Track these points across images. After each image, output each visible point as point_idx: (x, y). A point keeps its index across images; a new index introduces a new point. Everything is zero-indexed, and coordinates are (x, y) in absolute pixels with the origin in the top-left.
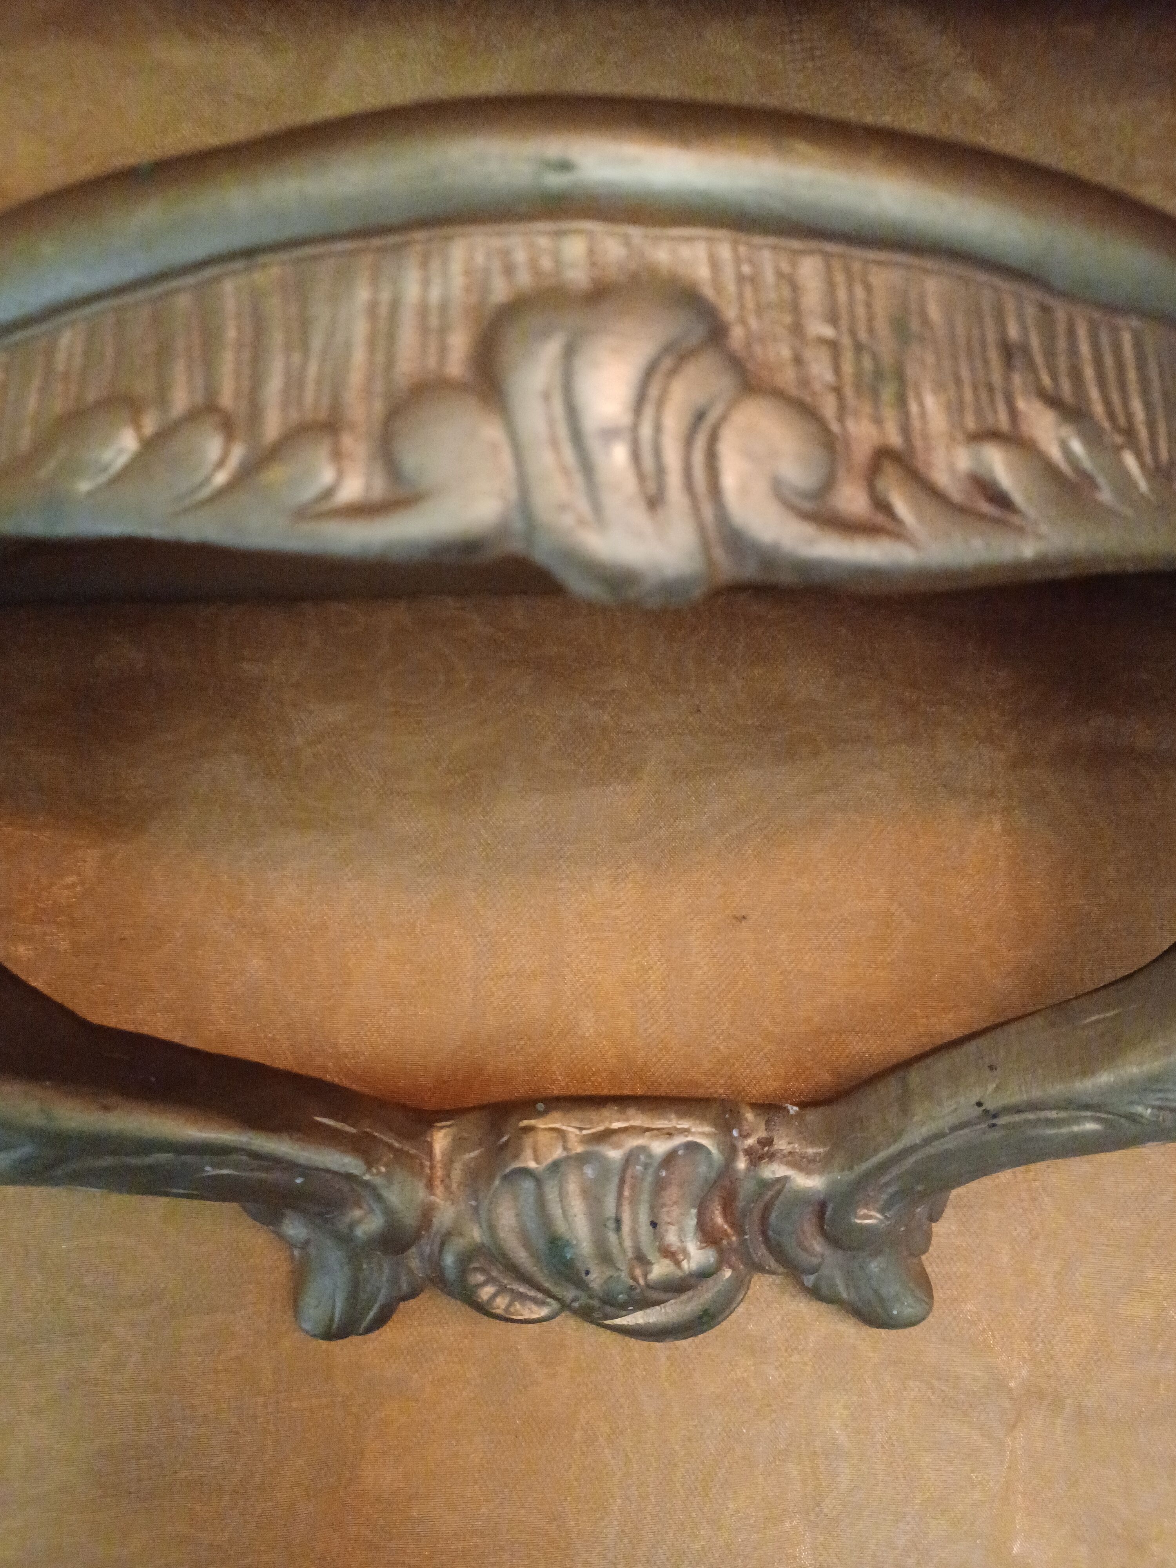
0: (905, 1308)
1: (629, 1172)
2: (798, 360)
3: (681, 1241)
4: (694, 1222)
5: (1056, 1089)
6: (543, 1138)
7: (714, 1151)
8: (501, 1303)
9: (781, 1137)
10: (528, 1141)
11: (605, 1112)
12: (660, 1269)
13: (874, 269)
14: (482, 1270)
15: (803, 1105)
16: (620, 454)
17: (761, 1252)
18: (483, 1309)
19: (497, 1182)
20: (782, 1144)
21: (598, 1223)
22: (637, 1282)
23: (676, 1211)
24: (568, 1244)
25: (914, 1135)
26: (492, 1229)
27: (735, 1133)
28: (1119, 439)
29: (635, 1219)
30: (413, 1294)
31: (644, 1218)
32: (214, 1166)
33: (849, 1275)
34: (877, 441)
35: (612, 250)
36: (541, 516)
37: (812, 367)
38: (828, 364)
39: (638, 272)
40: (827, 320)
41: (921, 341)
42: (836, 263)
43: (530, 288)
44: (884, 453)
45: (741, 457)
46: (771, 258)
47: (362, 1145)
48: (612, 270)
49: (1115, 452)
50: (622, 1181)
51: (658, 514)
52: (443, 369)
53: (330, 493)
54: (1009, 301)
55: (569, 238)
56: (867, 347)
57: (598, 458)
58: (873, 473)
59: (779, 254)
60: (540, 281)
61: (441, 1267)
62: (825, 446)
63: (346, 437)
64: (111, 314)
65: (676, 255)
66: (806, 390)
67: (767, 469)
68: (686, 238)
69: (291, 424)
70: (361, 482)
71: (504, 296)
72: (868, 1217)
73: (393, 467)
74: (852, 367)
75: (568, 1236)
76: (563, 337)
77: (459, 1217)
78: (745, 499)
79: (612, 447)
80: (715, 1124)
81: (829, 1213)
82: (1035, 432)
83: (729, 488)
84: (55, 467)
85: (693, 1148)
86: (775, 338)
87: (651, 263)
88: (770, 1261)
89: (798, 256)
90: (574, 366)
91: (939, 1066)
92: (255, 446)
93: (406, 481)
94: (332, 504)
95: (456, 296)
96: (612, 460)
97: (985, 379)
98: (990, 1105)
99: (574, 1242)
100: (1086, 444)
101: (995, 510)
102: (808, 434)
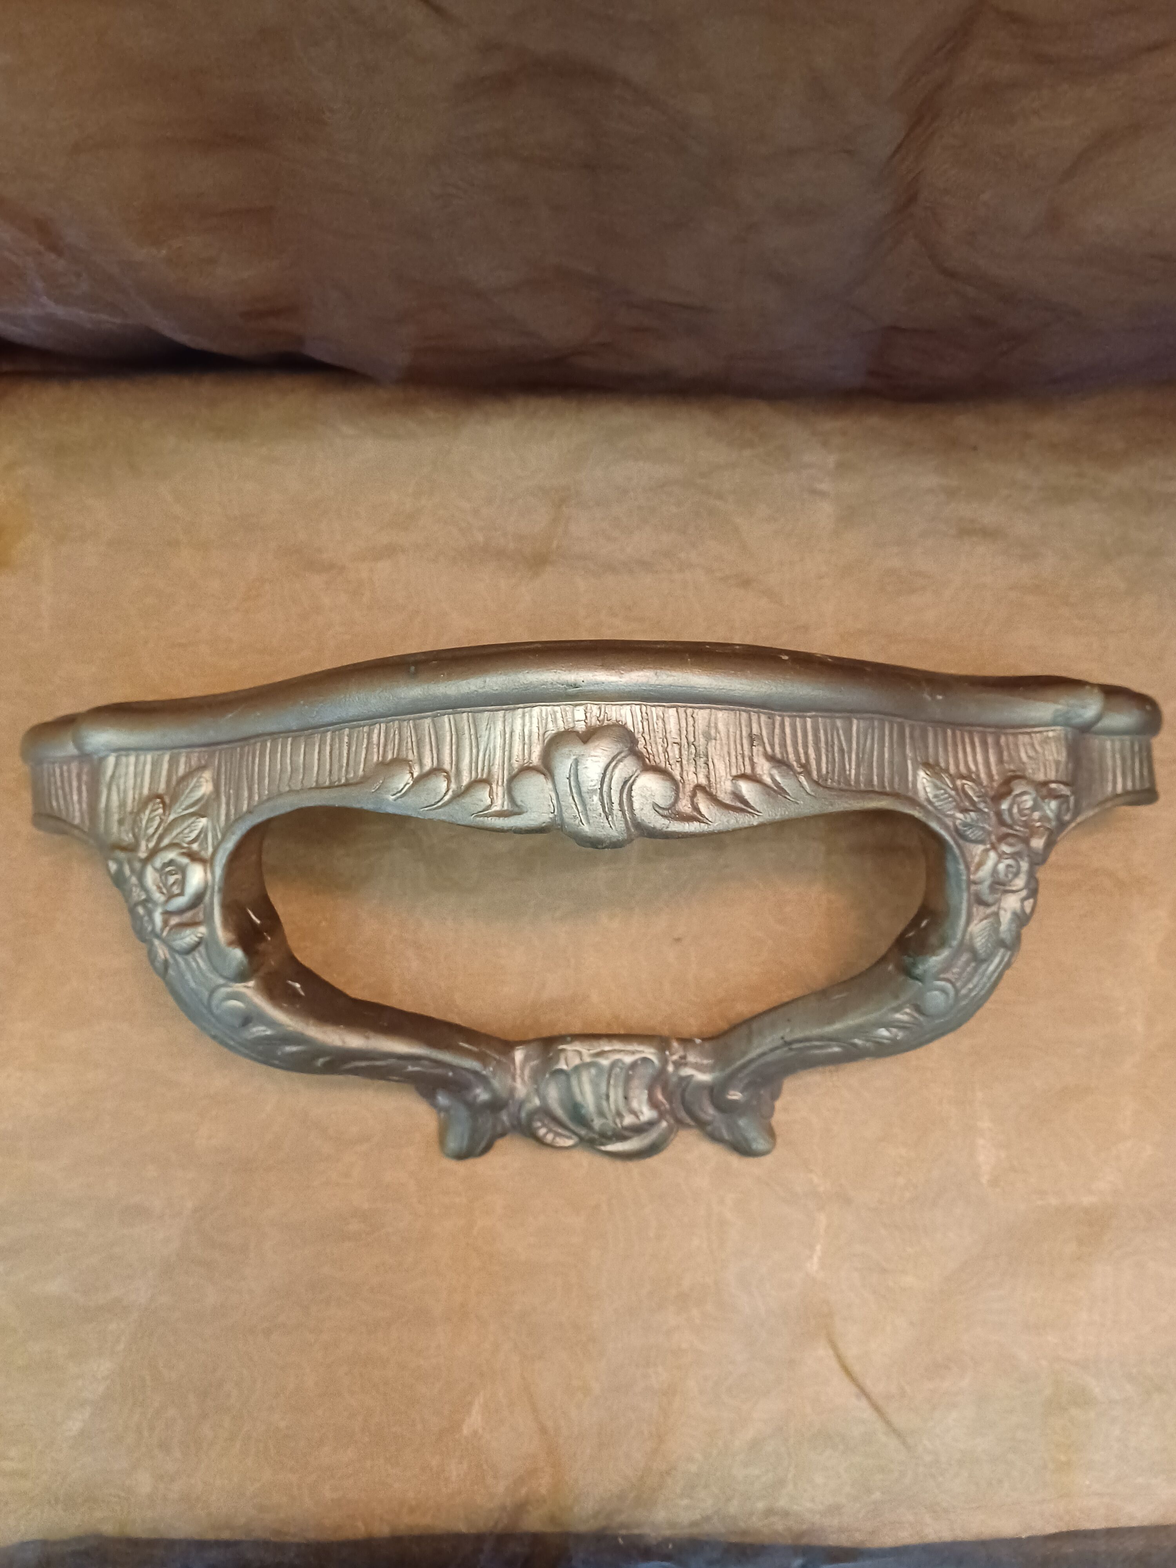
0: (760, 1144)
1: (614, 1072)
2: (666, 751)
3: (639, 1106)
4: (646, 1096)
5: (816, 1032)
6: (570, 1054)
7: (656, 1061)
8: (549, 1137)
9: (691, 1055)
10: (562, 1056)
11: (602, 1042)
12: (629, 1120)
13: (696, 711)
14: (540, 1120)
15: (704, 1040)
16: (596, 798)
17: (683, 1115)
18: (540, 1141)
19: (547, 1076)
20: (691, 1058)
21: (598, 1098)
22: (617, 1126)
23: (637, 1092)
24: (583, 1106)
25: (753, 1054)
26: (543, 1099)
27: (667, 1053)
28: (799, 770)
29: (616, 1095)
30: (502, 1135)
31: (620, 1094)
32: (413, 1066)
33: (729, 1127)
34: (696, 782)
35: (594, 714)
36: (567, 820)
37: (671, 754)
38: (677, 752)
39: (603, 720)
40: (677, 734)
41: (715, 739)
42: (681, 710)
43: (563, 730)
44: (698, 787)
45: (641, 795)
46: (655, 711)
47: (481, 1057)
48: (594, 722)
49: (796, 777)
50: (609, 1076)
51: (610, 819)
52: (531, 762)
53: (489, 807)
54: (754, 717)
55: (578, 708)
56: (693, 744)
57: (588, 801)
58: (693, 796)
59: (659, 708)
60: (566, 728)
61: (519, 1119)
62: (675, 788)
63: (494, 786)
64: (397, 722)
65: (618, 713)
66: (668, 765)
67: (650, 801)
68: (622, 705)
69: (472, 779)
70: (500, 803)
71: (553, 732)
72: (735, 1095)
73: (512, 800)
74: (686, 753)
75: (583, 1103)
76: (575, 757)
77: (528, 1095)
78: (642, 809)
79: (593, 796)
80: (657, 1048)
81: (715, 1093)
82: (761, 773)
83: (636, 806)
84: (377, 787)
85: (645, 1060)
86: (656, 744)
87: (609, 716)
88: (688, 1120)
89: (666, 709)
90: (579, 767)
91: (767, 1019)
92: (459, 787)
93: (517, 806)
94: (490, 811)
95: (535, 730)
96: (593, 801)
97: (741, 752)
98: (788, 1038)
99: (585, 1105)
100: (783, 776)
101: (743, 807)
102: (668, 784)
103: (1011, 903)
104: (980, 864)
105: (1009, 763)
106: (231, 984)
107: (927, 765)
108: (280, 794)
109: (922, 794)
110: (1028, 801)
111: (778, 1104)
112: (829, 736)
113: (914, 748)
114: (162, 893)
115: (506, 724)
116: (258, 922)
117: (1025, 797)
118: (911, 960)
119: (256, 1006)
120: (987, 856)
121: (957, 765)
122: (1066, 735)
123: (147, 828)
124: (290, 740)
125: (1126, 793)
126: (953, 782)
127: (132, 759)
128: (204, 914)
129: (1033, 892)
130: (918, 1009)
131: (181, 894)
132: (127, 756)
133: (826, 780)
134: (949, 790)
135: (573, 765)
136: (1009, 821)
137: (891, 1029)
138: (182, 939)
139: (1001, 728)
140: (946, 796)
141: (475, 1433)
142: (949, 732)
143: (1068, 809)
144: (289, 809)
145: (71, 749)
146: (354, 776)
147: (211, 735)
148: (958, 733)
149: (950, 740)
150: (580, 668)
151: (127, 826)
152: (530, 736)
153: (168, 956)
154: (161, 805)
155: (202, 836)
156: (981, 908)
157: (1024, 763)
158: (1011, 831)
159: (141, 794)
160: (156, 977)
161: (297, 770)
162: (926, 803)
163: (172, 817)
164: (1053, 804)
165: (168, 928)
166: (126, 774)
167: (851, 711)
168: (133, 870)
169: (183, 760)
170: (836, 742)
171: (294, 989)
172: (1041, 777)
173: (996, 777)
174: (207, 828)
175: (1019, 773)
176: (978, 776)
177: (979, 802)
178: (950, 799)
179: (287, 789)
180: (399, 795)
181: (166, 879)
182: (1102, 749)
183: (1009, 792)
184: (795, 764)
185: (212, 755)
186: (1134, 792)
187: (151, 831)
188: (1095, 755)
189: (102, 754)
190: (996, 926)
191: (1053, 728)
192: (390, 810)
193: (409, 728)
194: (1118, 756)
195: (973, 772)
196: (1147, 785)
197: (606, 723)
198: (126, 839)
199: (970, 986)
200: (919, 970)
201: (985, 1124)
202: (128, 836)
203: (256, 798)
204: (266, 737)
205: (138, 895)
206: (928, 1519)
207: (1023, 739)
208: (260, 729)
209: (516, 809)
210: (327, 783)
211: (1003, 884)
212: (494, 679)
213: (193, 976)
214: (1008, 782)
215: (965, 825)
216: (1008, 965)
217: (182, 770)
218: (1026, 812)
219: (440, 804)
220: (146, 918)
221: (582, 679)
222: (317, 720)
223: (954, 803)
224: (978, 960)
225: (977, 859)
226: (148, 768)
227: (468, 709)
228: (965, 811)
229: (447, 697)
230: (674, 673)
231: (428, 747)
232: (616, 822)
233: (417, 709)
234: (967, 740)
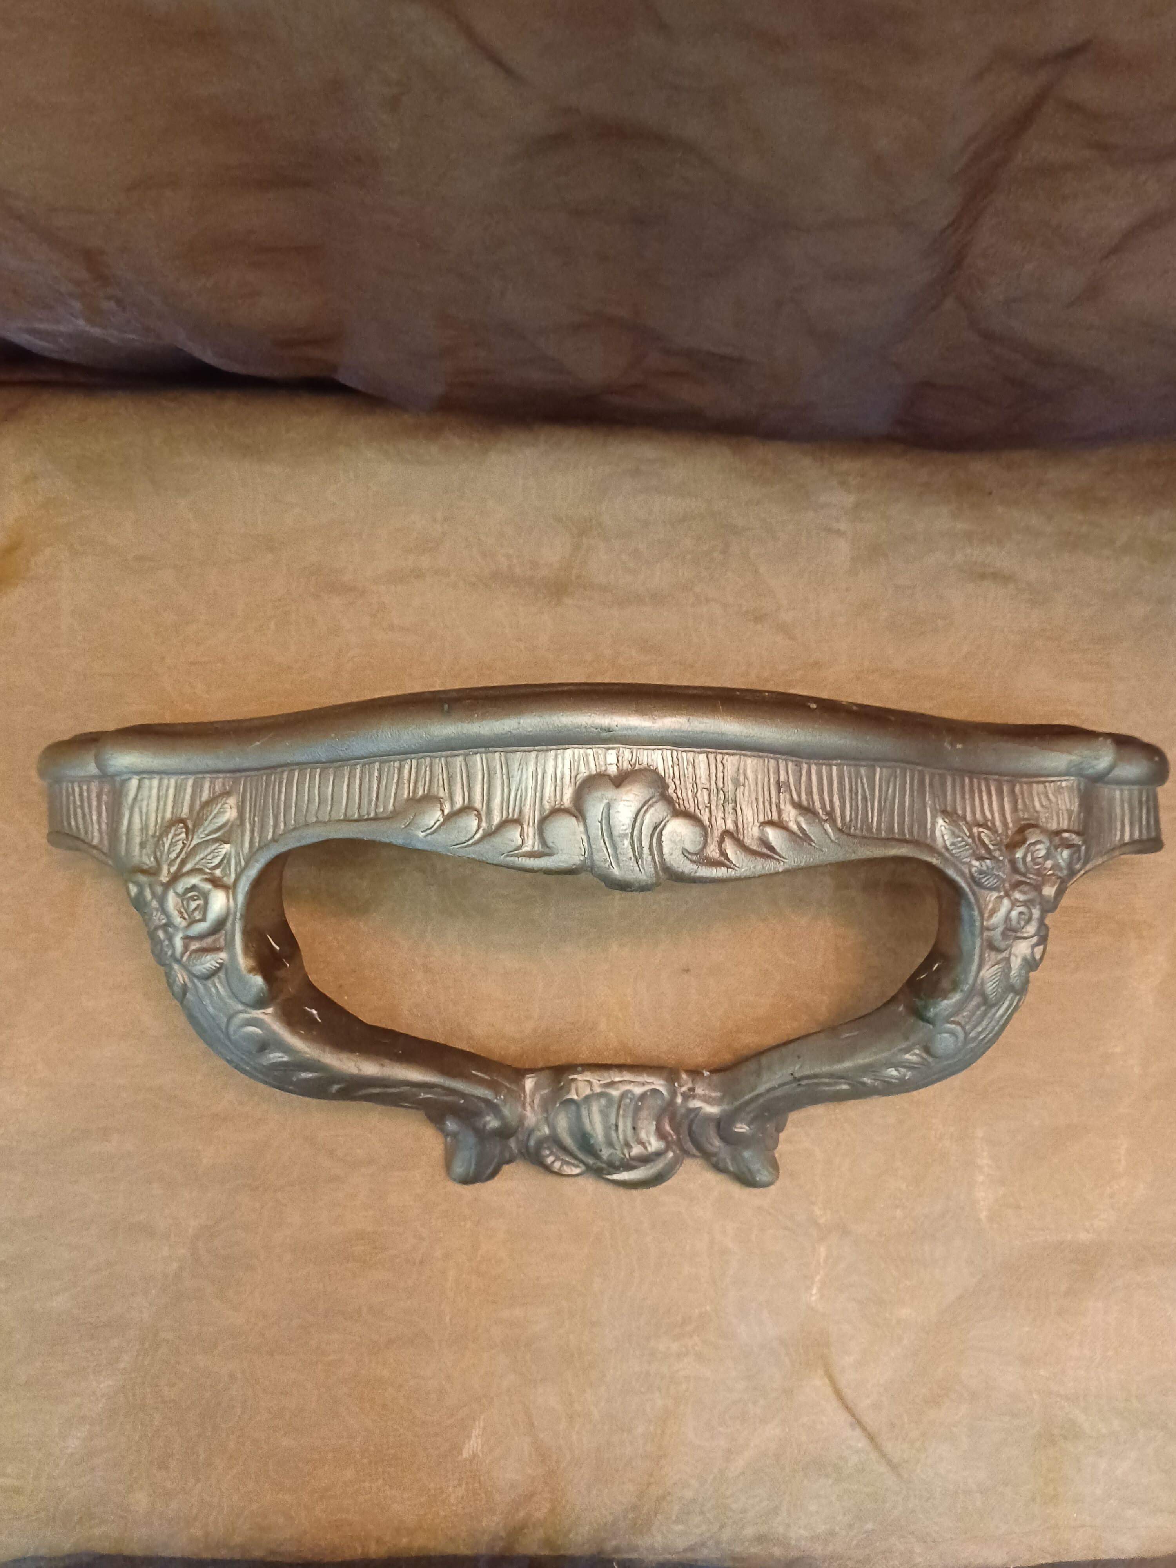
0: (763, 1176)
1: (623, 1103)
2: (695, 796)
3: (647, 1137)
4: (654, 1127)
5: (826, 1069)
6: (581, 1085)
7: (665, 1093)
8: (557, 1165)
9: (699, 1087)
10: (573, 1086)
11: (611, 1072)
12: (636, 1150)
13: (726, 757)
14: (549, 1148)
15: (711, 1071)
16: (627, 842)
17: (689, 1145)
18: (548, 1169)
19: (557, 1105)
20: (699, 1091)
21: (607, 1128)
22: (625, 1155)
23: (646, 1122)
24: (592, 1136)
25: (762, 1089)
26: (553, 1128)
27: (676, 1084)
28: (824, 817)
29: (625, 1126)
30: (509, 1162)
31: (629, 1124)
32: (425, 1093)
33: (734, 1159)
34: (724, 828)
35: (626, 757)
36: (597, 863)
37: (700, 799)
38: (706, 797)
39: (635, 764)
40: (707, 779)
41: (744, 785)
42: (711, 756)
43: (595, 773)
44: (726, 832)
45: (671, 840)
46: (686, 757)
47: (493, 1086)
48: (626, 766)
49: (822, 824)
50: (619, 1107)
51: (640, 863)
52: (562, 803)
53: (520, 847)
54: (782, 765)
55: (610, 751)
56: (722, 790)
57: (619, 844)
58: (721, 841)
59: (689, 754)
60: (598, 770)
61: (527, 1147)
62: (704, 834)
63: (525, 827)
64: (428, 759)
65: (650, 757)
66: (697, 810)
67: (679, 846)
68: (654, 750)
69: (503, 819)
70: (531, 843)
71: (585, 775)
72: (742, 1128)
73: (543, 841)
74: (715, 798)
75: (592, 1132)
76: (607, 801)
77: (538, 1122)
78: (671, 854)
79: (624, 840)
80: (666, 1080)
81: (722, 1125)
82: (788, 820)
83: (666, 850)
84: (408, 823)
85: (655, 1091)
86: (686, 789)
87: (640, 760)
88: (694, 1151)
89: (697, 755)
90: (611, 811)
91: (776, 1055)
92: (490, 826)
93: (548, 847)
94: (520, 851)
95: (567, 772)
96: (624, 844)
97: (769, 799)
98: (797, 1075)
99: (595, 1135)
100: (808, 824)
101: (769, 852)
102: (697, 830)
103: (1022, 949)
104: (993, 912)
105: (1023, 811)
106: (249, 1010)
107: (944, 813)
108: (307, 825)
109: (939, 841)
110: (1041, 851)
111: (782, 1136)
112: (853, 784)
113: (933, 795)
114: (185, 919)
115: (539, 764)
116: (278, 948)
117: (1038, 847)
118: (923, 1002)
119: (274, 1032)
120: (1001, 902)
121: (974, 813)
122: (1079, 785)
123: (169, 853)
124: (318, 770)
125: (1133, 842)
126: (970, 830)
127: (155, 782)
128: (225, 940)
129: (1043, 939)
130: (927, 1050)
131: (203, 919)
132: (150, 779)
133: (850, 828)
134: (966, 838)
135: (605, 809)
136: (1023, 869)
137: (900, 1069)
138: (202, 964)
139: (1016, 777)
140: (964, 843)
141: (475, 1455)
142: (967, 780)
143: (1079, 859)
144: (315, 840)
145: (92, 769)
146: (383, 811)
147: (237, 762)
148: (975, 781)
149: (967, 788)
150: (614, 712)
151: (149, 849)
152: (562, 778)
153: (187, 980)
154: (184, 830)
155: (225, 862)
156: (993, 954)
157: (1037, 812)
158: (1023, 879)
159: (163, 818)
160: (176, 1003)
161: (326, 801)
162: (943, 850)
163: (194, 842)
164: (1066, 853)
165: (188, 953)
166: (149, 797)
167: (877, 760)
168: (154, 895)
169: (207, 785)
170: (860, 791)
171: (312, 1014)
172: (1054, 826)
173: (1011, 825)
174: (231, 852)
175: (1032, 822)
176: (993, 823)
177: (995, 850)
178: (967, 847)
179: (314, 819)
180: (429, 831)
181: (188, 904)
182: (1112, 800)
183: (1024, 841)
184: (820, 811)
185: (236, 781)
186: (1140, 841)
187: (173, 855)
188: (1105, 804)
189: (125, 777)
190: (1007, 971)
191: (1066, 778)
192: (420, 846)
193: (440, 765)
194: (1126, 805)
195: (988, 820)
196: (1153, 834)
197: (637, 767)
198: (148, 862)
199: (980, 1029)
200: (931, 1013)
201: (984, 1161)
202: (150, 860)
203: (282, 826)
204: (295, 767)
205: (159, 919)
206: (918, 1549)
207: (1037, 788)
208: (289, 758)
209: (547, 850)
210: (356, 816)
211: (1015, 931)
212: (529, 721)
213: (212, 1003)
214: (1023, 829)
215: (981, 872)
216: (1016, 1008)
217: (205, 796)
218: (1040, 860)
219: (470, 842)
220: (167, 942)
221: (616, 724)
222: (349, 753)
223: (971, 851)
224: (988, 1004)
225: (990, 906)
226: (171, 791)
227: (501, 749)
228: (980, 858)
229: (479, 736)
230: (706, 720)
231: (459, 785)
232: (645, 866)
233: (449, 747)
234: (984, 788)
